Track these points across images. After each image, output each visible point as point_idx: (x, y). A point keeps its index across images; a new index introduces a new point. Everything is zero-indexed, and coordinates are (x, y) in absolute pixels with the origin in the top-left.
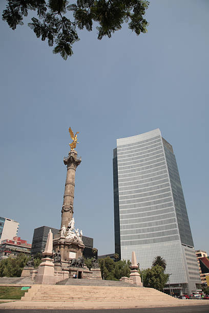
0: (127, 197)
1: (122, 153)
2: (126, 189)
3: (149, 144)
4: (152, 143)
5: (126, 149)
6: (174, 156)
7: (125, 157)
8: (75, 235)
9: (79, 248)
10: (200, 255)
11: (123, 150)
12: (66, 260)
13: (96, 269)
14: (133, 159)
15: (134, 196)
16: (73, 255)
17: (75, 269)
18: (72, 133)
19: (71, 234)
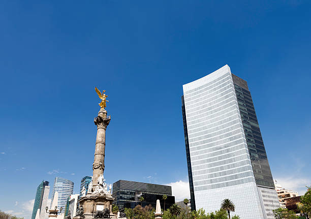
8: (102, 189)
9: (107, 201)
11: (190, 95)
16: (100, 208)
19: (98, 189)
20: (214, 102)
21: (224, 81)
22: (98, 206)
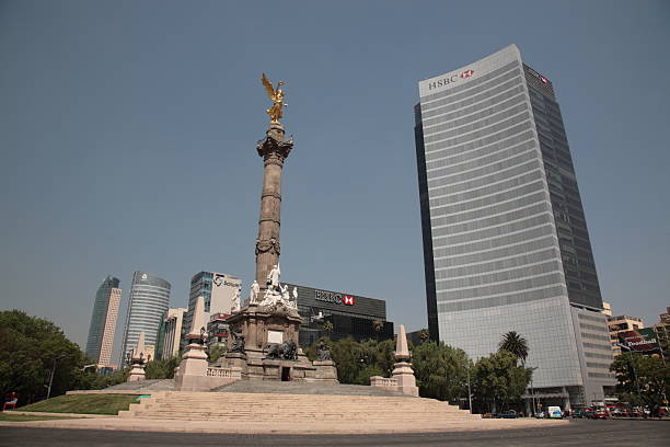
0: (447, 210)
1: (432, 113)
2: (445, 191)
3: (493, 84)
4: (499, 81)
5: (440, 103)
6: (557, 105)
7: (438, 120)
8: (279, 297)
9: (289, 322)
10: (625, 326)
11: (434, 105)
12: (260, 346)
13: (323, 363)
14: (456, 123)
15: (463, 207)
16: (276, 337)
17: (276, 362)
18: (269, 87)
19: (270, 296)
20: (487, 122)
21: (506, 77)
22: (271, 333)
